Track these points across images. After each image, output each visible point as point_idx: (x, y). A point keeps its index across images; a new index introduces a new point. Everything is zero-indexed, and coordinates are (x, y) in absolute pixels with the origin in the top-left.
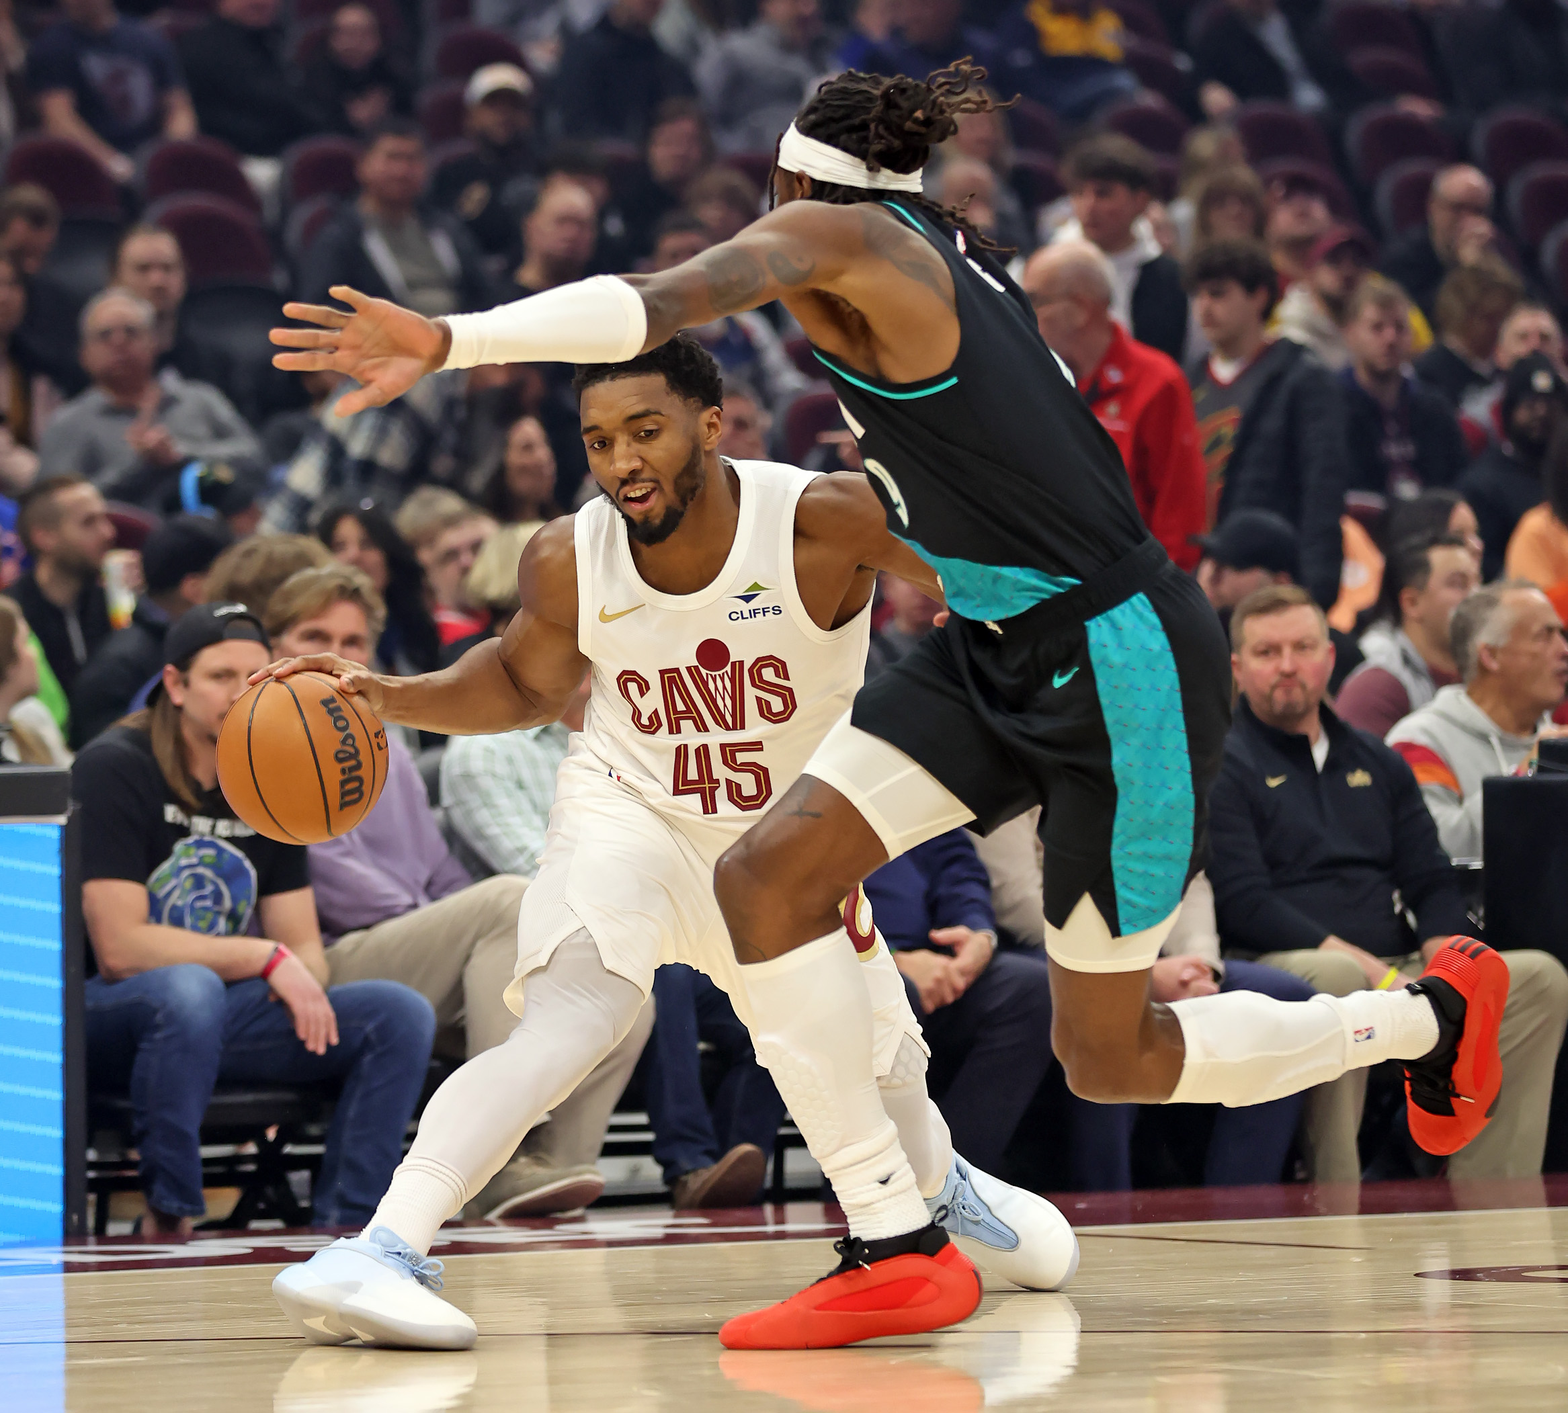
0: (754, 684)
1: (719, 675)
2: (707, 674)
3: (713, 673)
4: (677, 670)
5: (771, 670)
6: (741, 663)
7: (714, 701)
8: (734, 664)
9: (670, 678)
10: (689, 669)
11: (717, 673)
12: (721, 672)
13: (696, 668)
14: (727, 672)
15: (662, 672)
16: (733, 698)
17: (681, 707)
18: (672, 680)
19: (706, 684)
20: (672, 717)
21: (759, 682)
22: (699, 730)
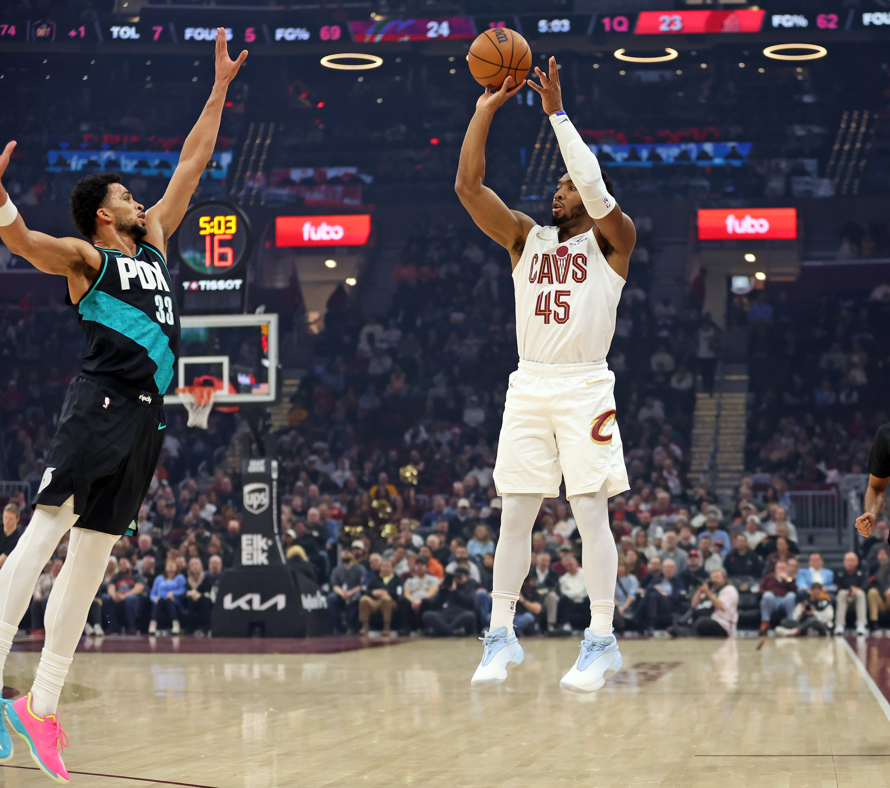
0: (573, 264)
1: (562, 259)
2: (558, 258)
3: (560, 258)
4: (548, 255)
5: (581, 259)
6: (571, 254)
7: (559, 270)
8: (569, 254)
9: (546, 257)
10: (552, 255)
11: (562, 258)
12: (563, 258)
13: (555, 255)
14: (565, 257)
15: (543, 255)
16: (565, 269)
17: (546, 271)
18: (546, 258)
19: (557, 262)
20: (541, 275)
21: (576, 264)
22: (549, 283)
